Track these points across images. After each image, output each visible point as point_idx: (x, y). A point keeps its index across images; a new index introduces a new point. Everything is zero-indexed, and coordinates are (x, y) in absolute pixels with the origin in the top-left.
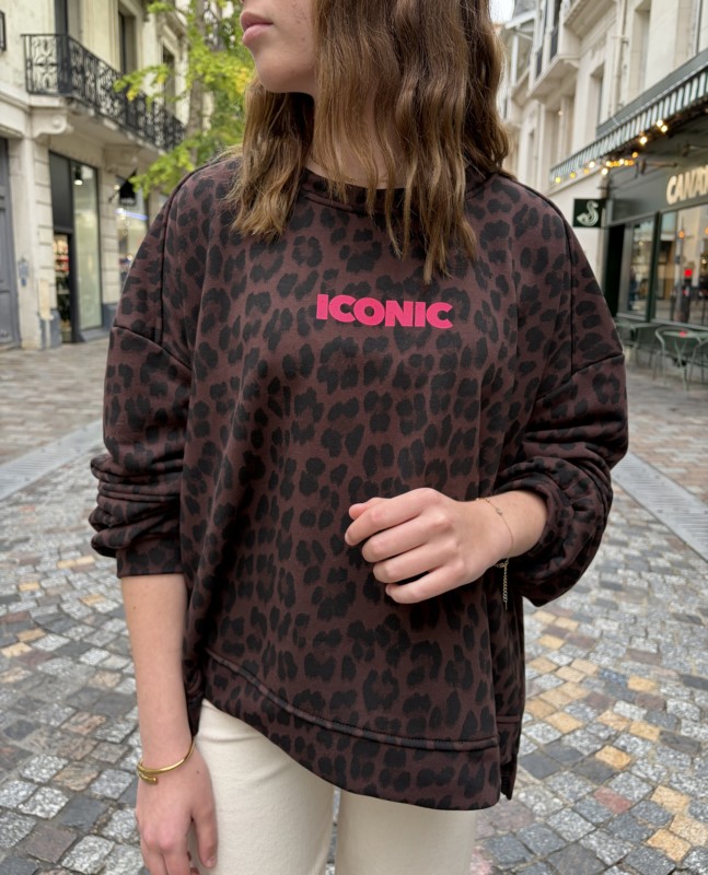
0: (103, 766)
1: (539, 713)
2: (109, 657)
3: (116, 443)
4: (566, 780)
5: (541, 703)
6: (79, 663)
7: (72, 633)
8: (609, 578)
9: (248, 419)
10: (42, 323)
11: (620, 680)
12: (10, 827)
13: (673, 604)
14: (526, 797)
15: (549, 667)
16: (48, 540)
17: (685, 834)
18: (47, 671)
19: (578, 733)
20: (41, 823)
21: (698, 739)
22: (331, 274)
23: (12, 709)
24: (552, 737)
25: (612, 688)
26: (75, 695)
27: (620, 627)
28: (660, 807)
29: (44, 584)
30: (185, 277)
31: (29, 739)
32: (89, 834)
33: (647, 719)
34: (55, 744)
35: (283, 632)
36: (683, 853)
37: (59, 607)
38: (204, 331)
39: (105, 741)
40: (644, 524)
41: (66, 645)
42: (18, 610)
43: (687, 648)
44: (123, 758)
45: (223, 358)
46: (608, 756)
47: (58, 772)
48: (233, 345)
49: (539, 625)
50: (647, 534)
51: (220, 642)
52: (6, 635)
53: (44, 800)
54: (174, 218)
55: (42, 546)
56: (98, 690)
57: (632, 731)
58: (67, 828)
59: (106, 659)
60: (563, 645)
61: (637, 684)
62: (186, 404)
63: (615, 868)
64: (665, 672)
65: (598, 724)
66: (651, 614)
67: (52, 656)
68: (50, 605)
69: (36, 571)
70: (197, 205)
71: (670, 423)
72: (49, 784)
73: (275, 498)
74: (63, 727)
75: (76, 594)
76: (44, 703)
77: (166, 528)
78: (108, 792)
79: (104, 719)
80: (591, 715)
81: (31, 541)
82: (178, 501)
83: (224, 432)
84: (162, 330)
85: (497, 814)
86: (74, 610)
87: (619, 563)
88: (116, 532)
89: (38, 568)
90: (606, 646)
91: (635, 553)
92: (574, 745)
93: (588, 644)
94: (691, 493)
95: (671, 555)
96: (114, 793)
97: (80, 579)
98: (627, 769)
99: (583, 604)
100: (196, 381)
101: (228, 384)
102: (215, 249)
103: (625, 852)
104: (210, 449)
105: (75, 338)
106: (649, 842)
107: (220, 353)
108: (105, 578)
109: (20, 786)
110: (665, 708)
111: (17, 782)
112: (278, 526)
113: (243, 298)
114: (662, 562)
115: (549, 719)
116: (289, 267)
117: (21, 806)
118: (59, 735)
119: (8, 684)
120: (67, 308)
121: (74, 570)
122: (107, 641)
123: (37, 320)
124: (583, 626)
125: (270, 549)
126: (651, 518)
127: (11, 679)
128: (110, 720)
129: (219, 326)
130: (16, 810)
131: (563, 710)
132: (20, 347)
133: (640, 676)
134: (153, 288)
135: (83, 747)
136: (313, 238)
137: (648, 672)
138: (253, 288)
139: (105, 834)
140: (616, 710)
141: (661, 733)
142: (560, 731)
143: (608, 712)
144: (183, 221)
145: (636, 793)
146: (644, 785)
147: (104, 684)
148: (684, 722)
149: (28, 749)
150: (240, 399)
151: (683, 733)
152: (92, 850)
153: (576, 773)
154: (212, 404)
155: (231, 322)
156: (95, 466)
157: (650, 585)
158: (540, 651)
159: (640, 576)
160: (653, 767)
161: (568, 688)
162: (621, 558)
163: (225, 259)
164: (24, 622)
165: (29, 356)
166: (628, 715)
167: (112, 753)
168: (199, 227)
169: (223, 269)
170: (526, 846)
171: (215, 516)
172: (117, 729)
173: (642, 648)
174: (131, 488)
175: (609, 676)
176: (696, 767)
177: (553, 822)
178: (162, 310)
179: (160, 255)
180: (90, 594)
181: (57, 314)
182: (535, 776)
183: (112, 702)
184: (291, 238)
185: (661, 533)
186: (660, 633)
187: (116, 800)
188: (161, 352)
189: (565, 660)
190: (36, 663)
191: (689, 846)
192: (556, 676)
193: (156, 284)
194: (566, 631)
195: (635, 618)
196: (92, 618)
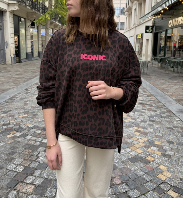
0: (32, 161)
1: (133, 149)
2: (32, 137)
3: (42, 82)
4: (139, 163)
5: (134, 147)
6: (25, 138)
7: (23, 132)
8: (152, 119)
9: (68, 77)
10: (12, 57)
11: (153, 142)
12: (11, 174)
13: (166, 125)
14: (130, 167)
15: (136, 139)
16: (16, 111)
17: (166, 175)
18: (18, 140)
19: (142, 153)
20: (18, 173)
21: (170, 155)
22: (83, 50)
23: (10, 149)
24: (136, 154)
25: (151, 143)
26: (25, 145)
27: (153, 130)
28: (160, 169)
29: (16, 121)
30: (56, 51)
31: (15, 155)
32: (30, 175)
33: (158, 150)
34: (21, 156)
35: (75, 117)
36: (165, 179)
37: (20, 126)
38: (59, 61)
39: (32, 155)
40: (161, 106)
41: (22, 135)
42: (10, 127)
43: (169, 135)
44: (37, 159)
45: (63, 66)
46: (149, 158)
47: (22, 163)
48: (65, 63)
49: (134, 130)
50: (162, 109)
51: (62, 121)
52: (7, 132)
53: (19, 168)
54: (53, 40)
55: (14, 112)
56: (30, 144)
57: (155, 153)
58: (24, 174)
59: (31, 138)
60: (140, 134)
61: (156, 143)
62: (56, 75)
63: (149, 182)
64: (164, 140)
65: (147, 151)
66: (161, 127)
67: (19, 137)
68: (17, 126)
69: (13, 118)
70: (58, 37)
71: (169, 82)
72: (20, 165)
73: (73, 93)
74: (22, 153)
75: (23, 123)
76: (18, 147)
77: (52, 99)
78: (34, 166)
79: (32, 151)
80: (145, 150)
81: (12, 111)
82: (54, 94)
83: (63, 80)
84: (51, 61)
85: (123, 170)
86: (23, 127)
87: (154, 116)
88: (42, 100)
89: (14, 117)
90: (150, 134)
91: (158, 113)
92: (141, 156)
93: (146, 134)
94: (173, 99)
95: (167, 114)
96: (35, 167)
97: (24, 120)
98: (153, 161)
99: (145, 125)
100: (58, 70)
101: (64, 71)
102: (61, 46)
103: (152, 179)
104: (60, 83)
105: (20, 61)
106: (157, 177)
107: (62, 65)
108: (30, 119)
109: (13, 165)
110: (163, 148)
111: (12, 164)
112: (74, 97)
113: (67, 55)
114: (164, 115)
115: (136, 150)
116: (75, 49)
117: (13, 170)
118: (21, 154)
119: (9, 143)
120: (18, 53)
121: (23, 118)
122: (32, 134)
123: (10, 57)
124: (145, 130)
125: (72, 102)
126: (163, 105)
127: (9, 142)
128: (33, 151)
129: (62, 60)
130: (12, 170)
131: (139, 148)
132: (6, 64)
133: (158, 141)
134: (49, 53)
135: (27, 157)
136: (80, 44)
137: (159, 140)
138: (69, 53)
139: (33, 175)
140: (151, 148)
141: (162, 153)
142: (138, 153)
143: (149, 149)
144: (55, 40)
145: (155, 166)
146: (157, 165)
147: (31, 143)
148: (167, 151)
149: (14, 157)
150: (66, 74)
151: (167, 153)
152: (30, 179)
153: (141, 162)
154: (61, 75)
155: (64, 59)
156: (38, 87)
157: (161, 121)
158: (134, 136)
159: (159, 118)
160: (159, 161)
161: (140, 144)
162: (155, 114)
163: (63, 48)
164: (12, 129)
165: (8, 66)
166: (154, 149)
167: (34, 158)
168: (58, 42)
169: (63, 49)
170: (129, 177)
171: (62, 96)
172: (35, 153)
173: (158, 135)
174: (45, 91)
175: (150, 141)
176: (169, 161)
177: (136, 172)
178: (51, 57)
179: (51, 47)
180: (27, 123)
181: (15, 55)
182: (132, 162)
183: (33, 147)
184: (76, 43)
185: (165, 108)
186: (163, 131)
187: (35, 168)
188: (51, 65)
189: (140, 137)
190: (15, 139)
191: (166, 177)
192: (138, 141)
193: (50, 52)
194: (141, 131)
195: (157, 128)
196: (28, 129)
